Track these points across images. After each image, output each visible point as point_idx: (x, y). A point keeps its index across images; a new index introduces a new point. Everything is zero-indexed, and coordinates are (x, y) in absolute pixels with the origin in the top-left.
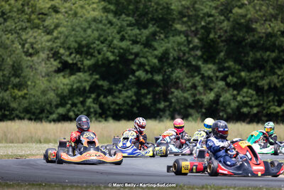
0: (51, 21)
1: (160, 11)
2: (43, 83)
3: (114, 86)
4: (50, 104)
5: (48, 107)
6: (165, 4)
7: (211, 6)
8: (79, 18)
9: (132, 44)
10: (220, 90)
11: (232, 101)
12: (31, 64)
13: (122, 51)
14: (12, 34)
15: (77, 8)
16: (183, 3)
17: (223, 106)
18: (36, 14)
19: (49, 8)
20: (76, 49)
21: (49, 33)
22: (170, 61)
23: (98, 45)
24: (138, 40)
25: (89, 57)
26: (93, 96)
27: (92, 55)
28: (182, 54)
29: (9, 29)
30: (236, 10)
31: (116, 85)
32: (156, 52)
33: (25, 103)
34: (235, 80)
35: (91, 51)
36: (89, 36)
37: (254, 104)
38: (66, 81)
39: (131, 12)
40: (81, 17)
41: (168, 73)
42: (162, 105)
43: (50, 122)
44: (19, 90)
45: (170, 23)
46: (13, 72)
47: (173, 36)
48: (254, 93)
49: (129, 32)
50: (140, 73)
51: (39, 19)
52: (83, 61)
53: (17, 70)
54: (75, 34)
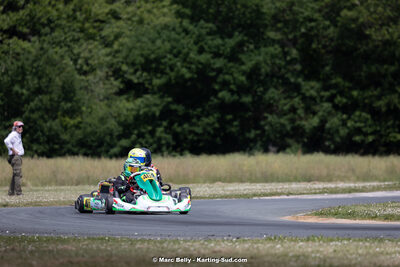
0: (110, 30)
1: (248, 15)
2: (101, 108)
3: (191, 111)
4: (111, 135)
5: (108, 138)
6: (254, 7)
7: (312, 8)
8: (146, 26)
9: (213, 58)
10: (325, 114)
11: (340, 128)
12: (86, 84)
13: (200, 66)
14: (61, 47)
15: (142, 12)
16: (278, 4)
17: (329, 133)
18: (91, 20)
19: (107, 14)
20: (142, 65)
21: (108, 45)
22: (262, 78)
23: (170, 59)
24: (221, 52)
25: (159, 75)
26: (165, 124)
27: (163, 73)
28: (276, 69)
29: (57, 40)
30: (345, 13)
31: (194, 110)
32: (243, 67)
33: (79, 134)
34: (344, 100)
35: (162, 67)
36: (159, 48)
37: (369, 130)
38: (130, 105)
39: (210, 16)
40: (148, 24)
41: (259, 94)
42: (252, 134)
43: (111, 157)
44: (71, 118)
45: (262, 30)
46: (63, 95)
47: (265, 46)
48: (369, 116)
49: (210, 42)
50: (224, 94)
51: (94, 28)
52: (151, 80)
53: (68, 93)
54: (141, 47)
